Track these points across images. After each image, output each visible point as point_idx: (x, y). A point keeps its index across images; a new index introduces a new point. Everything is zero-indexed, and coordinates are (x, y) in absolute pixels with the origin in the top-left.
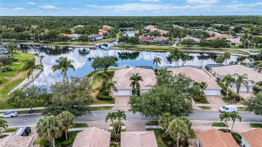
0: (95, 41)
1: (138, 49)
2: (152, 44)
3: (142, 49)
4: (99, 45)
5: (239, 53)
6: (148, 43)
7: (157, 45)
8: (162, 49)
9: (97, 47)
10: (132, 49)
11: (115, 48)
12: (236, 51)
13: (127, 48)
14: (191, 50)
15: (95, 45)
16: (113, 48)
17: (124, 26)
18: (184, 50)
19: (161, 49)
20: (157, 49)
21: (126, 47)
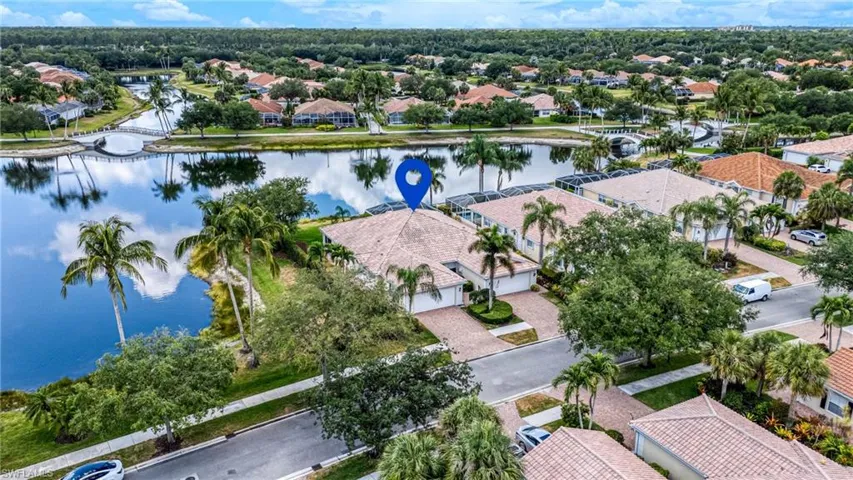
0: (62, 124)
1: (264, 146)
2: (301, 126)
3: (282, 145)
4: (95, 142)
5: (571, 138)
6: (287, 125)
7: (323, 130)
8: (352, 143)
9: (88, 149)
10: (238, 147)
11: (173, 148)
12: (559, 134)
13: (222, 146)
14: (439, 138)
15: (78, 143)
16: (163, 148)
17: (113, 64)
18: (418, 139)
19: (346, 143)
20: (334, 143)
21: (219, 143)
